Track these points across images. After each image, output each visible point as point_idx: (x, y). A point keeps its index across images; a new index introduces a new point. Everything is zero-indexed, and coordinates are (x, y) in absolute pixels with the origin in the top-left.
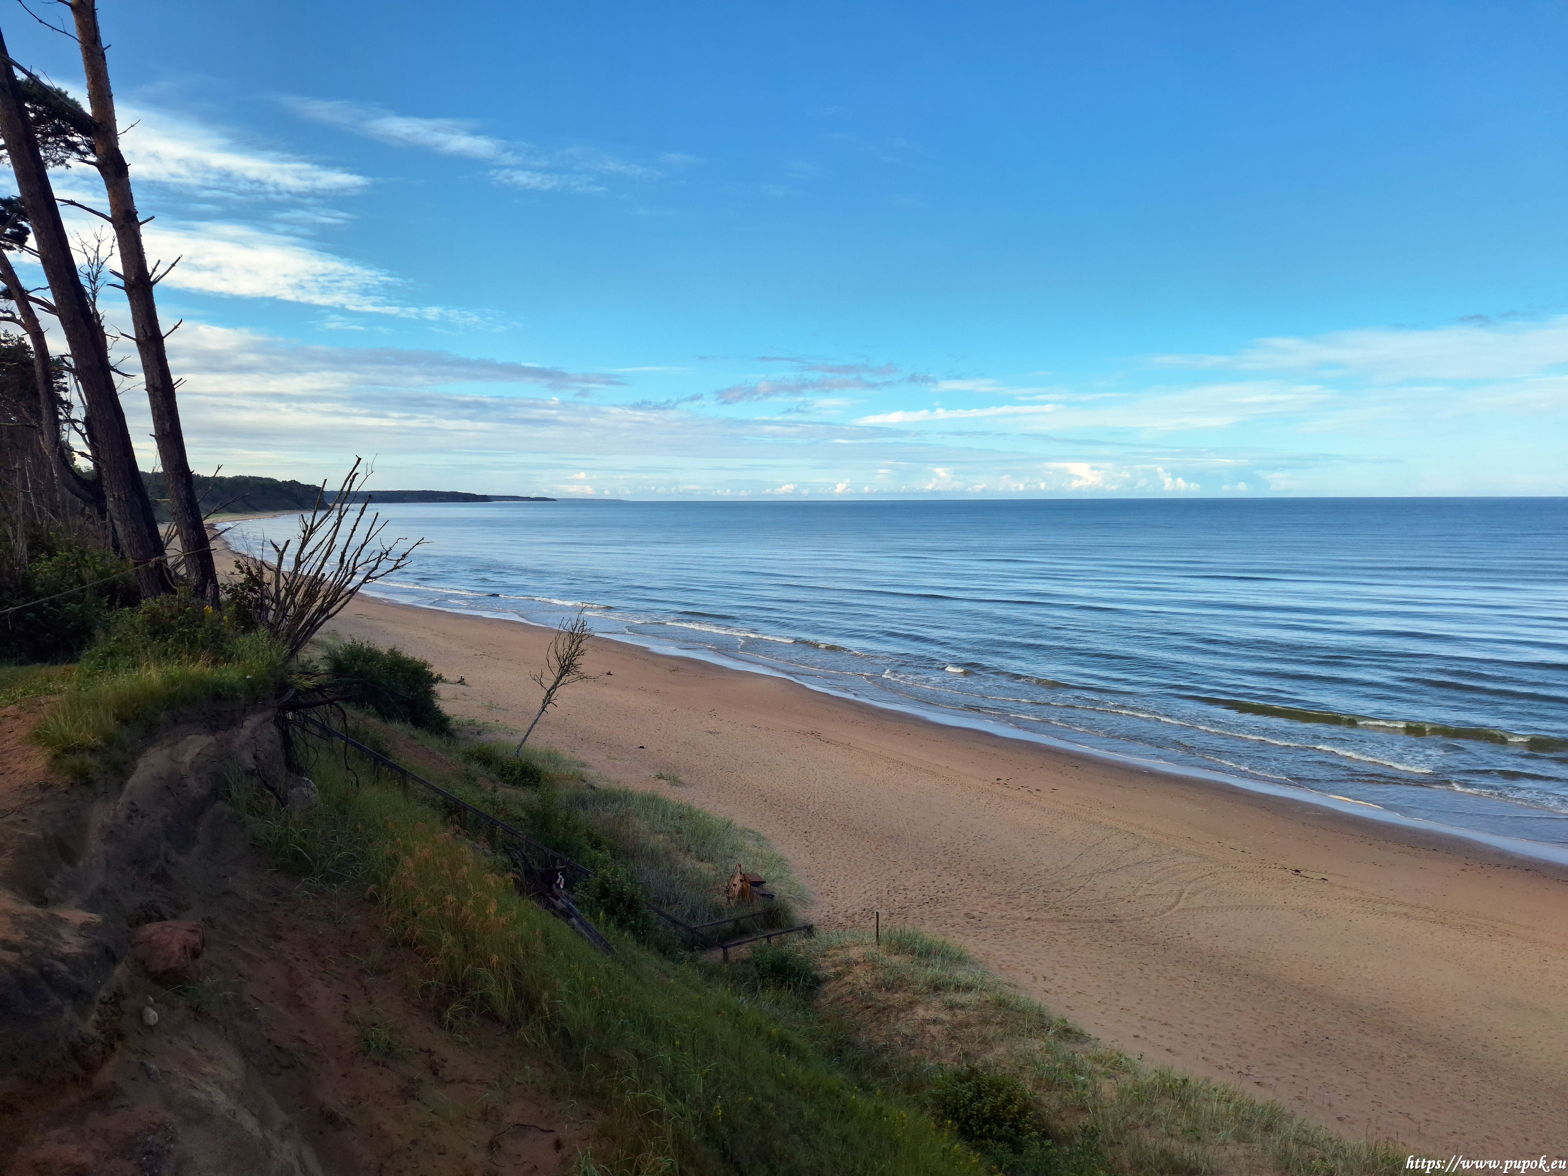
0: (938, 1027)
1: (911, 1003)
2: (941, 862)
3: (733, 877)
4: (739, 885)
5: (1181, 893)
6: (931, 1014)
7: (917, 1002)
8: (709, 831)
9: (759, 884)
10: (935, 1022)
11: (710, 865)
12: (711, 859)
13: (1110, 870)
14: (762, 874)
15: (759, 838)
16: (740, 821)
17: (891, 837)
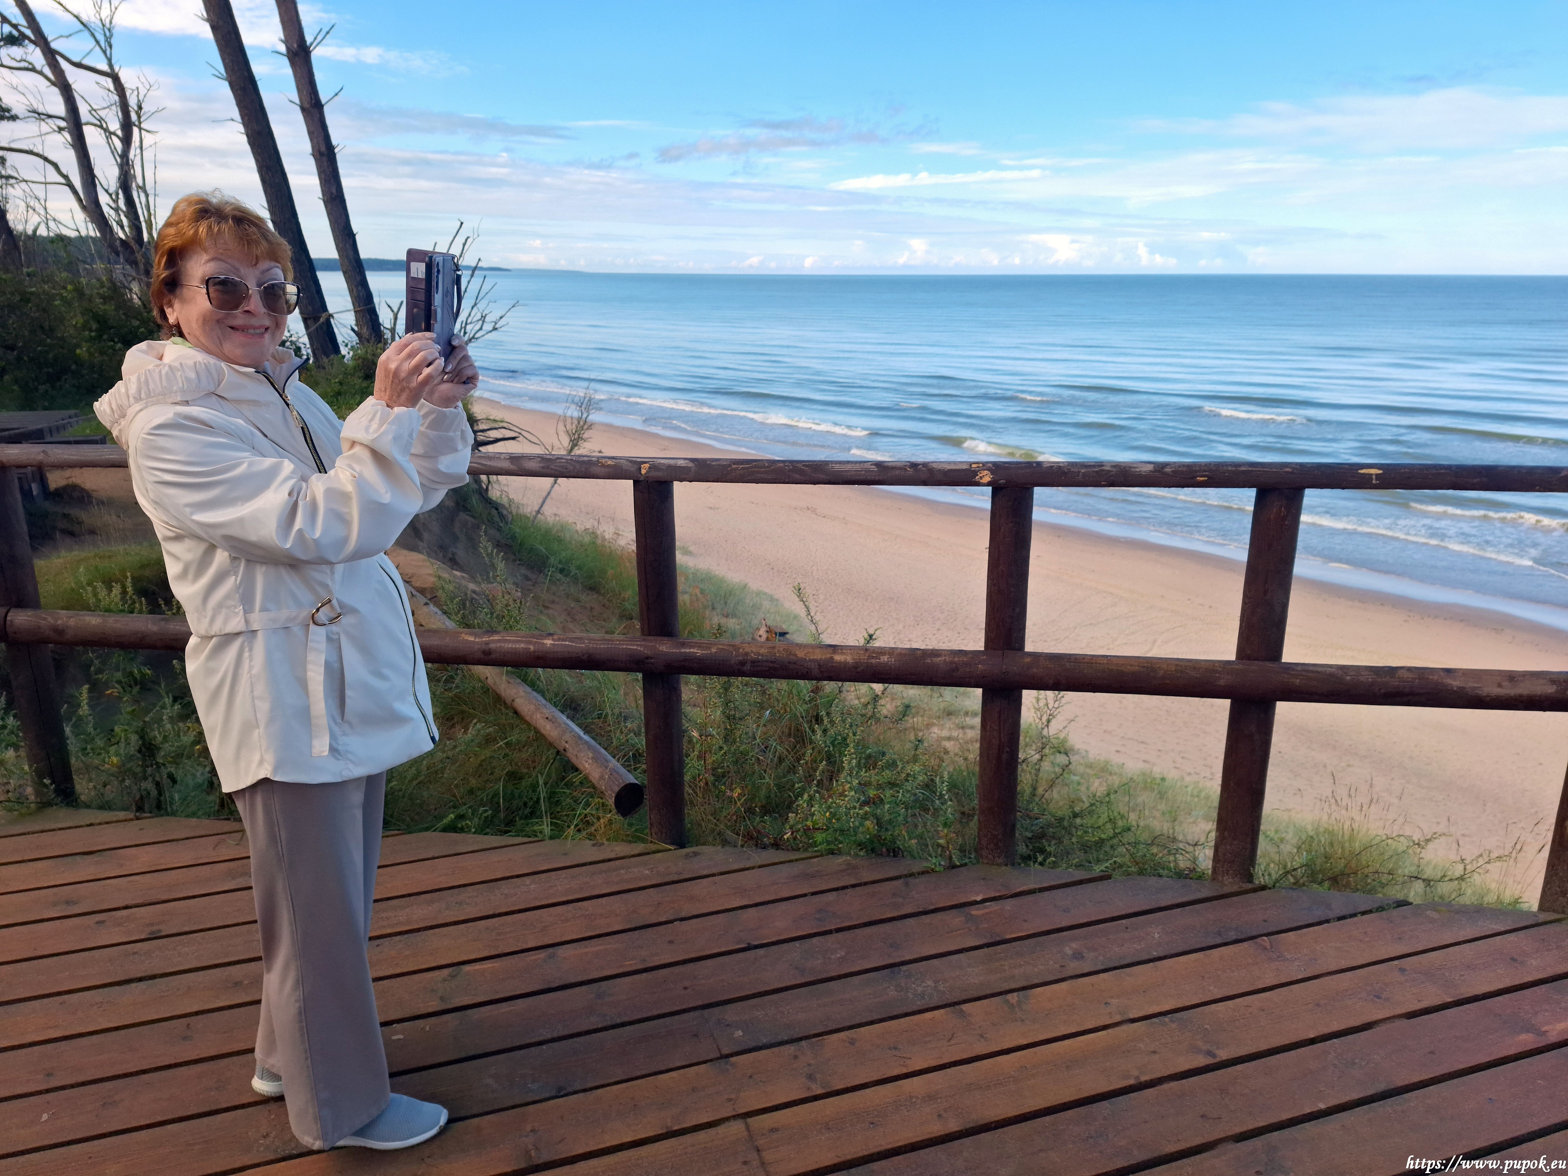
0: (952, 743)
1: (928, 725)
2: (939, 619)
3: (758, 629)
4: (765, 636)
5: (1155, 641)
6: (945, 733)
7: (933, 724)
8: (730, 592)
9: (783, 634)
10: (949, 739)
11: (734, 620)
12: (734, 616)
13: (1091, 624)
14: (785, 627)
15: (772, 599)
16: (754, 585)
17: (892, 599)
